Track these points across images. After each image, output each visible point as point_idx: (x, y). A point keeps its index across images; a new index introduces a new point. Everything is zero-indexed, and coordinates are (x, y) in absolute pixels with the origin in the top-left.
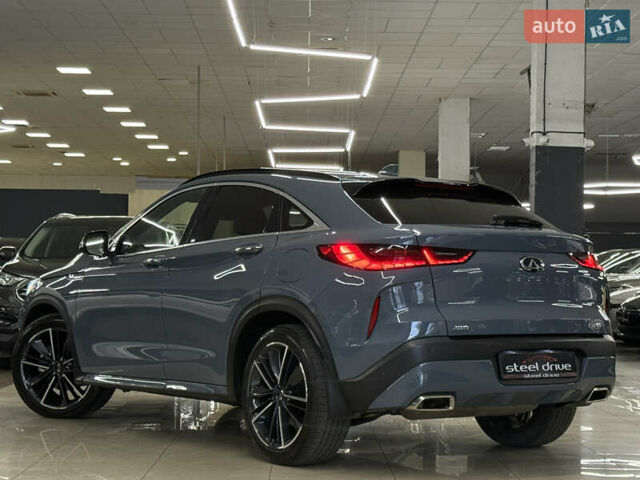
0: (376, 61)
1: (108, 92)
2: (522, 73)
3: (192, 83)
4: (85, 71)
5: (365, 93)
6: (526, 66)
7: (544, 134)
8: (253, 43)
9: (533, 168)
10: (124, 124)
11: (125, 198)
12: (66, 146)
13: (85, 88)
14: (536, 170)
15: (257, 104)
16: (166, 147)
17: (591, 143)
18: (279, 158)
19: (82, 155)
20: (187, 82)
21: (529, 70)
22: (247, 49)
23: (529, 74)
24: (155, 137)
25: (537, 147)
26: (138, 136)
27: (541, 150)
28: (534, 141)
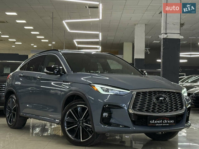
0: (101, 5)
2: (159, 13)
7: (166, 34)
10: (32, 33)
12: (15, 40)
19: (21, 43)
20: (50, 18)
24: (43, 37)
25: (163, 38)
27: (165, 39)
28: (163, 36)
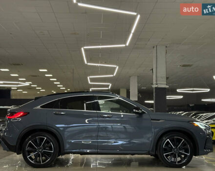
0: (118, 67)
1: (51, 76)
3: (71, 73)
4: (46, 70)
5: (114, 75)
6: (152, 68)
7: (157, 84)
10: (55, 83)
12: (41, 88)
13: (46, 75)
14: (155, 93)
15: (88, 78)
16: (65, 88)
17: (168, 87)
19: (44, 90)
22: (87, 65)
23: (153, 71)
24: (62, 86)
27: (156, 88)
28: (154, 86)
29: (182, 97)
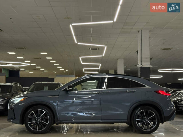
0: (106, 47)
1: (51, 58)
2: (136, 52)
3: (68, 56)
4: (46, 53)
5: (103, 55)
6: (137, 50)
7: (141, 64)
8: (79, 43)
9: (139, 72)
10: (55, 65)
11: (54, 79)
12: (44, 69)
13: (47, 57)
14: (140, 72)
15: (80, 58)
16: (63, 69)
17: (152, 66)
18: (85, 70)
19: (47, 71)
20: (67, 56)
21: (137, 51)
22: (77, 44)
23: (138, 53)
24: (61, 67)
26: (58, 67)
27: (141, 68)
29: (162, 76)
